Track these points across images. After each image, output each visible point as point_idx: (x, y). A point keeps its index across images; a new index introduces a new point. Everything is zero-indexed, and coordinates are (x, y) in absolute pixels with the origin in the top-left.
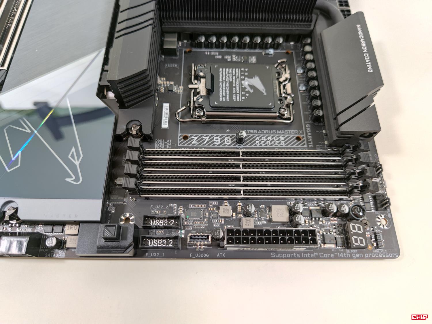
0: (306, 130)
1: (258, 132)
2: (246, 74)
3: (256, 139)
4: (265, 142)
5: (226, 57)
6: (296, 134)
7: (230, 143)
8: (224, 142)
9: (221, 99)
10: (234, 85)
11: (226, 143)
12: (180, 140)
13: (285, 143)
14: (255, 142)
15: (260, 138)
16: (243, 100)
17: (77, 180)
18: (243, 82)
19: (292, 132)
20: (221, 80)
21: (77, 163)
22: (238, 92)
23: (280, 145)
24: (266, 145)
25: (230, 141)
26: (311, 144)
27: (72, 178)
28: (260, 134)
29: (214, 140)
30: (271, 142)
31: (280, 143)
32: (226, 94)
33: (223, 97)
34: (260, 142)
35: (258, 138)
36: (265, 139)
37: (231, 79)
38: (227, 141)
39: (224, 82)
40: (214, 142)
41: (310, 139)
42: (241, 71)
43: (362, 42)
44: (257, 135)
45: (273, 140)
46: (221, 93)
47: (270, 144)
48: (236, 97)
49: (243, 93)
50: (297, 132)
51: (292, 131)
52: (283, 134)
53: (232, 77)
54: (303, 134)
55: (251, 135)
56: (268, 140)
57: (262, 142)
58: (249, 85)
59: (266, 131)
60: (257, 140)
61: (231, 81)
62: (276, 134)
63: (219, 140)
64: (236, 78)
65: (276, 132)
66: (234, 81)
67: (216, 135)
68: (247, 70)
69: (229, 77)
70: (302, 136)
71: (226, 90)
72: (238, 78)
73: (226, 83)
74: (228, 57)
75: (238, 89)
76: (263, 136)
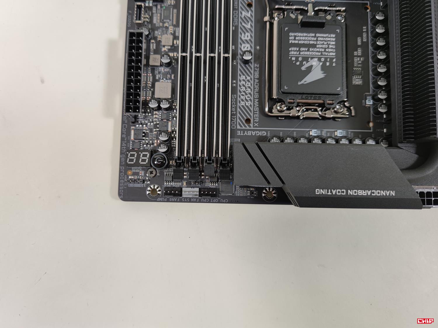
0: (259, 130)
1: (257, 79)
2: (328, 64)
3: (247, 77)
4: (244, 85)
6: (254, 120)
7: (243, 49)
8: (244, 43)
9: (291, 34)
10: (311, 49)
11: (243, 45)
13: (243, 106)
14: (244, 75)
15: (248, 81)
16: (291, 58)
18: (316, 59)
19: (256, 115)
20: (318, 35)
22: (301, 53)
23: (241, 101)
24: (240, 86)
25: (245, 49)
26: (241, 133)
28: (254, 81)
29: (247, 34)
30: (244, 92)
31: (242, 100)
32: (299, 40)
33: (295, 36)
34: (244, 80)
35: (249, 78)
36: (248, 86)
37: (320, 46)
38: (245, 46)
39: (315, 39)
40: (245, 33)
41: (247, 133)
42: (332, 59)
43: (365, 191)
44: (252, 77)
45: (246, 94)
46: (300, 34)
47: (241, 90)
48: (294, 51)
49: (300, 59)
50: (256, 120)
51: (258, 115)
52: (254, 105)
53: (322, 48)
54: (254, 127)
55: (252, 72)
56: (246, 88)
57: (244, 83)
58: (312, 66)
59: (258, 88)
60: (246, 78)
61: (318, 46)
62: (254, 98)
63: (246, 38)
64: (322, 52)
65: (257, 98)
66: (318, 50)
67: (253, 35)
68: (334, 65)
69: (323, 44)
70: (251, 125)
71: (305, 40)
72: (322, 54)
73: (314, 40)
74: (359, 52)
75: (306, 53)
76: (251, 84)
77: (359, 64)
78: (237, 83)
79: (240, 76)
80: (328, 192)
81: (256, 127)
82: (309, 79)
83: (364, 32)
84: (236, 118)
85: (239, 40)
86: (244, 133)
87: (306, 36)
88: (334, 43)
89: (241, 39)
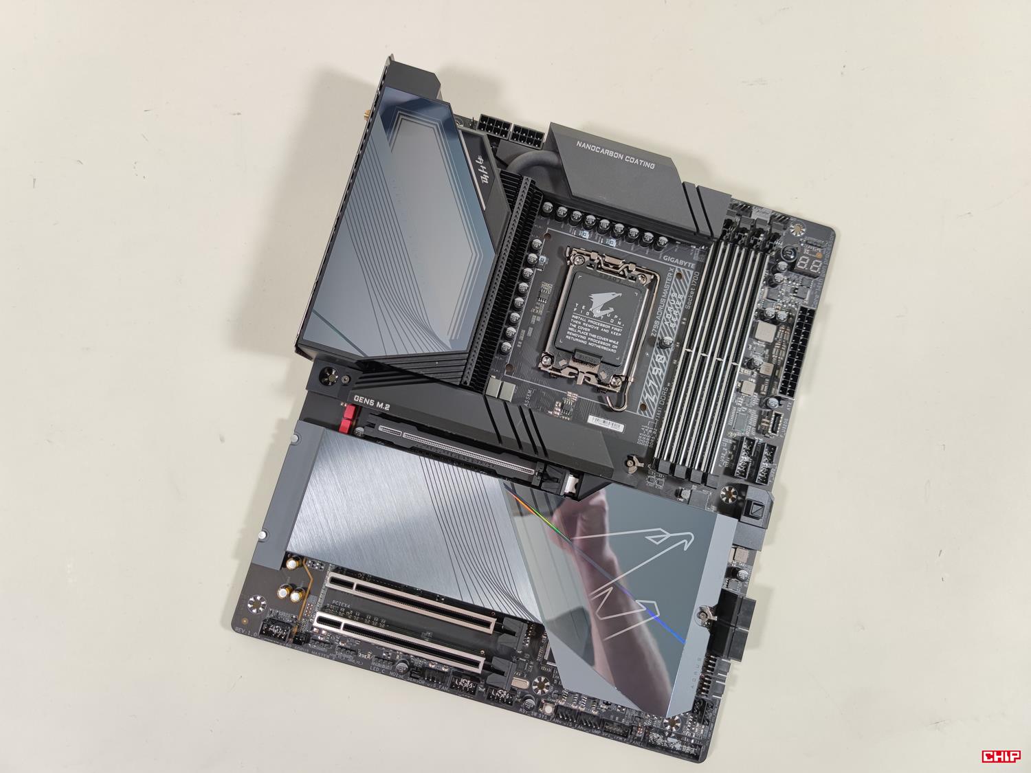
0: (669, 262)
1: (658, 320)
2: (584, 307)
3: (667, 325)
4: (674, 317)
5: (533, 321)
6: (673, 276)
7: (665, 357)
8: (661, 363)
9: (615, 351)
10: (598, 328)
11: (663, 362)
12: (645, 415)
13: (681, 294)
14: (671, 328)
15: (668, 321)
16: (621, 324)
17: (689, 538)
18: (595, 316)
20: (585, 343)
21: (668, 535)
22: (609, 327)
24: (678, 316)
25: (662, 357)
26: (691, 265)
27: (685, 543)
28: (661, 318)
29: (656, 374)
30: (675, 309)
31: (680, 300)
32: (608, 342)
33: (611, 347)
34: (673, 322)
35: (666, 323)
36: (669, 315)
37: (586, 329)
39: (589, 339)
40: (658, 375)
41: (684, 263)
42: (578, 312)
43: (606, 153)
44: (662, 322)
45: (674, 306)
46: (605, 348)
47: (679, 312)
48: (617, 332)
49: (612, 321)
50: (671, 274)
52: (668, 291)
53: (585, 327)
54: (675, 268)
55: (660, 329)
56: (672, 313)
57: (674, 319)
58: (601, 310)
59: (659, 310)
60: (669, 324)
61: (589, 330)
62: (667, 298)
63: (658, 369)
64: (587, 323)
65: (664, 298)
66: (590, 326)
67: (649, 371)
68: (577, 304)
69: (582, 331)
70: (677, 271)
71: (601, 340)
72: (587, 319)
73: (592, 337)
74: (534, 319)
75: (604, 326)
76: (665, 315)
77: (538, 306)
78: (682, 320)
79: (675, 328)
80: (643, 163)
81: (672, 267)
82: (609, 297)
83: (521, 341)
84: (691, 283)
85: (666, 369)
86: (688, 264)
87: (598, 344)
88: (570, 329)
89: (664, 371)
